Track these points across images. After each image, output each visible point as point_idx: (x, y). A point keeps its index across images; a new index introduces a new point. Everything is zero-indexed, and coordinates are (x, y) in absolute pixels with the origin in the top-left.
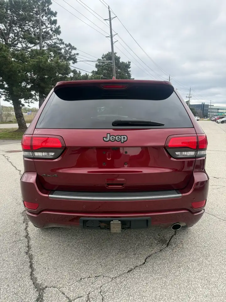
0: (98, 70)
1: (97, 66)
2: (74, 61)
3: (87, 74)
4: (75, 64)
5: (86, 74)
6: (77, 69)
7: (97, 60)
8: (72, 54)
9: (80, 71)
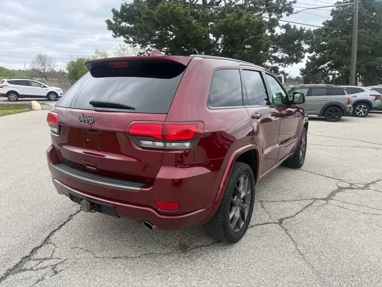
0: (333, 19)
1: (333, 13)
2: (289, 12)
3: (303, 28)
4: (290, 15)
5: (301, 28)
6: (290, 24)
7: (335, 4)
8: (286, 3)
9: (295, 26)
